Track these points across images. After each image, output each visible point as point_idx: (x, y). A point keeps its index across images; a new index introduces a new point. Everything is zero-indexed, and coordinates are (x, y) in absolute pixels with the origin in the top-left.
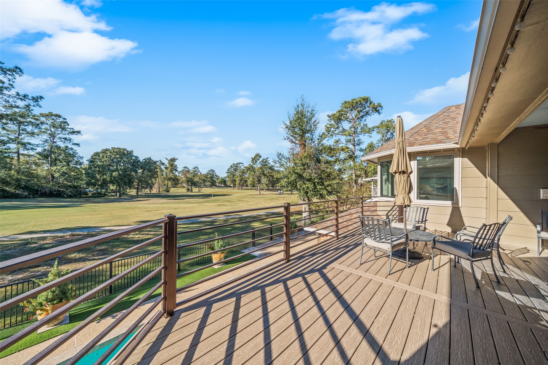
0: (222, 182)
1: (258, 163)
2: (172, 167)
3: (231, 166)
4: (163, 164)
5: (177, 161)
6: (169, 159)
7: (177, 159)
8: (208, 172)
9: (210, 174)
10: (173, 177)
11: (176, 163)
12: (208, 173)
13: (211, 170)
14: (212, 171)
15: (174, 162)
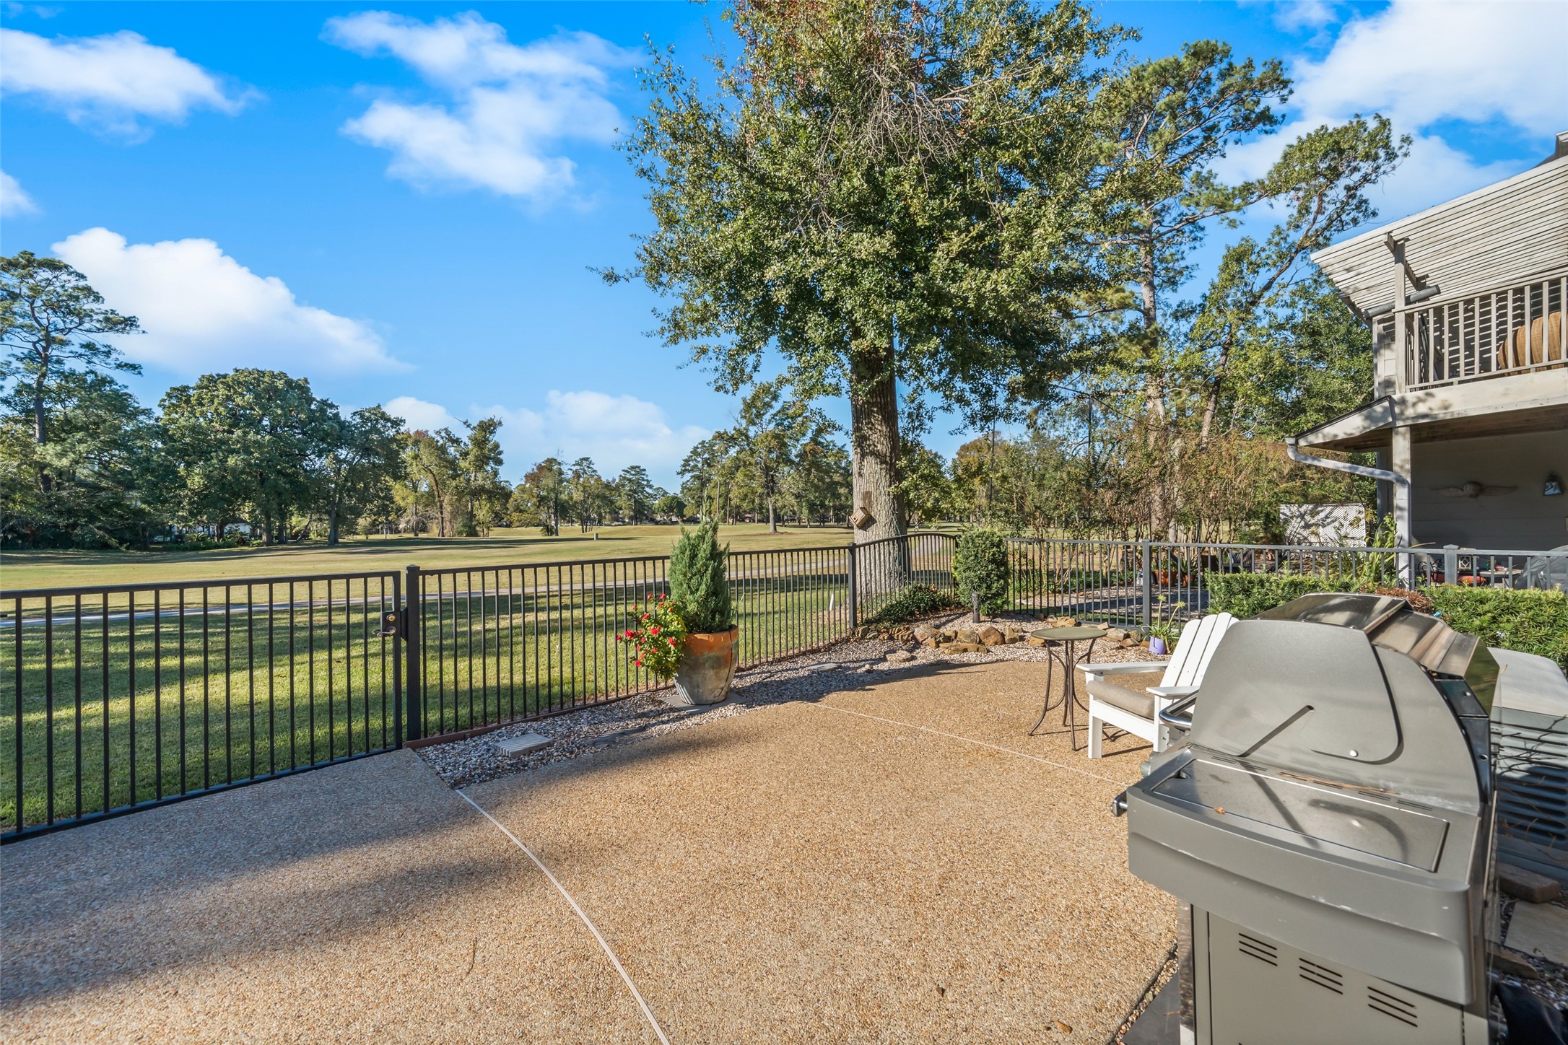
0: (671, 509)
1: (767, 417)
2: (482, 449)
3: (695, 452)
4: (456, 441)
5: (499, 430)
6: (475, 423)
7: (500, 423)
8: (622, 473)
9: (630, 480)
10: (488, 485)
11: (498, 437)
12: (625, 478)
13: (633, 468)
14: (637, 470)
15: (491, 433)
